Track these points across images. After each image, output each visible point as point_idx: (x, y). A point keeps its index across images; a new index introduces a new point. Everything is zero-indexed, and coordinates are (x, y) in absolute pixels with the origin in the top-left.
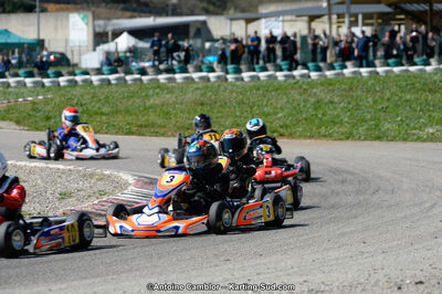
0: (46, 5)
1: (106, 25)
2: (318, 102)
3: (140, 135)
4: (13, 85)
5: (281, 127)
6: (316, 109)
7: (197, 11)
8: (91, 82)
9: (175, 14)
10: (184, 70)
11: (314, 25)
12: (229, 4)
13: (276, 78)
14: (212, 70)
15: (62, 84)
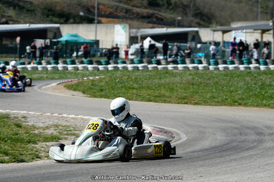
0: (100, 19)
1: (137, 33)
2: (262, 85)
3: (155, 102)
4: (80, 68)
5: (240, 99)
6: (261, 89)
7: (193, 24)
8: (127, 68)
9: (180, 26)
10: (183, 62)
11: (264, 35)
12: (213, 21)
13: (239, 68)
14: (200, 62)
15: (110, 69)
